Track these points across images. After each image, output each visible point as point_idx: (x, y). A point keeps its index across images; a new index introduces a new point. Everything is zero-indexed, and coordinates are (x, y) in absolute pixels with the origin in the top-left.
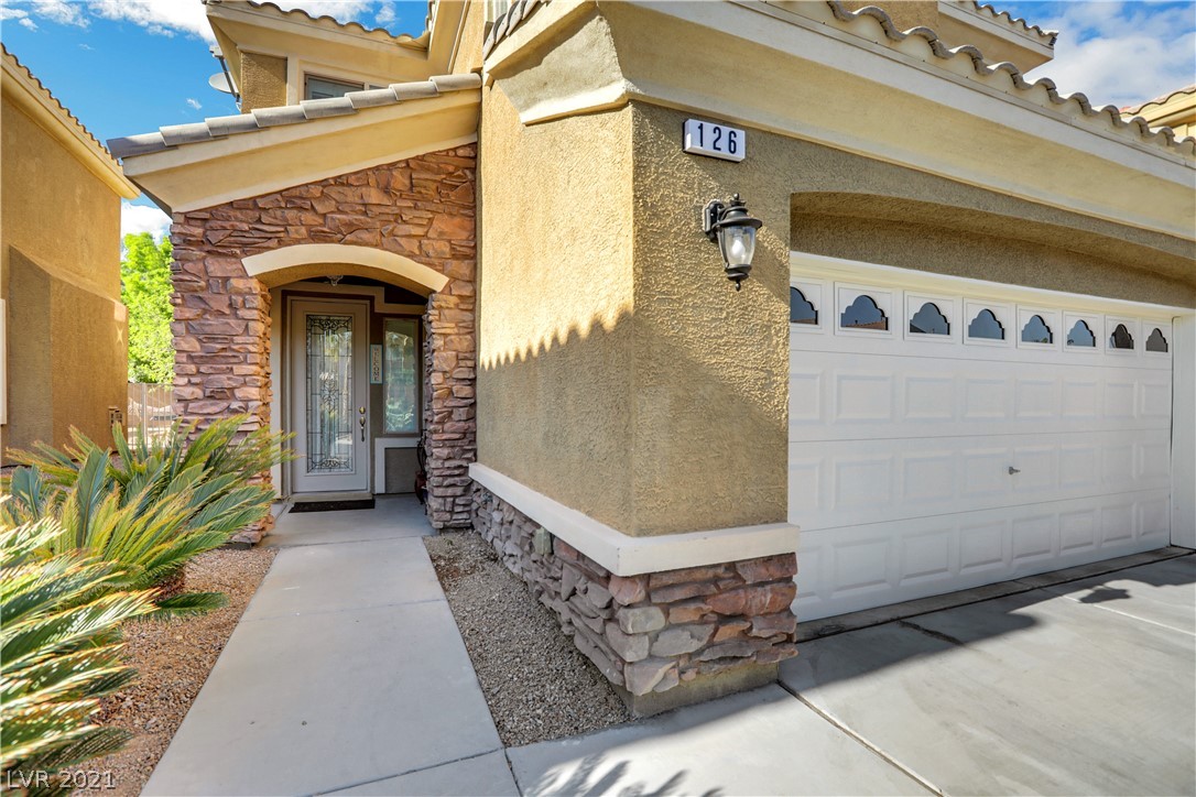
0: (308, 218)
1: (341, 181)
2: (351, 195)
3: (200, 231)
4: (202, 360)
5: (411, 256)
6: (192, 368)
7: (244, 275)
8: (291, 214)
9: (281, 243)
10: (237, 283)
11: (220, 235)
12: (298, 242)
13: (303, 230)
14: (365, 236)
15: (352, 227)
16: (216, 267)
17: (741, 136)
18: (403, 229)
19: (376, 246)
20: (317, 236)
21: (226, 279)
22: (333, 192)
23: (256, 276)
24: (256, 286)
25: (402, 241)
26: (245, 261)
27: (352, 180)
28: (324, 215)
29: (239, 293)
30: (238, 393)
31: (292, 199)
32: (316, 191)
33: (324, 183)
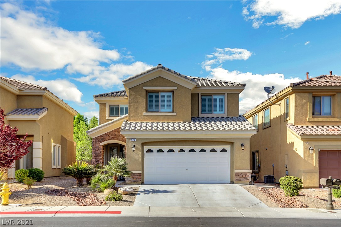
0: (108, 137)
1: (112, 131)
2: (113, 133)
3: (95, 140)
4: (96, 157)
5: (121, 141)
6: (94, 158)
7: (100, 145)
8: (106, 137)
9: (105, 141)
10: (99, 147)
11: (97, 141)
12: (107, 140)
13: (107, 139)
14: (115, 139)
15: (113, 138)
16: (97, 145)
17: (135, 139)
18: (120, 137)
19: (117, 140)
20: (109, 139)
21: (98, 146)
22: (111, 133)
23: (102, 146)
24: (101, 147)
25: (120, 139)
26: (100, 144)
27: (113, 131)
28: (110, 137)
29: (100, 148)
30: (100, 161)
31: (106, 135)
32: (109, 133)
33: (110, 132)
